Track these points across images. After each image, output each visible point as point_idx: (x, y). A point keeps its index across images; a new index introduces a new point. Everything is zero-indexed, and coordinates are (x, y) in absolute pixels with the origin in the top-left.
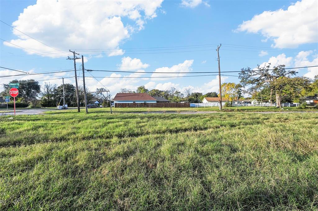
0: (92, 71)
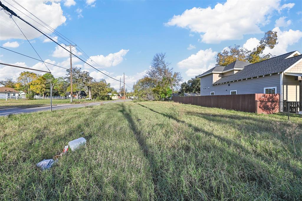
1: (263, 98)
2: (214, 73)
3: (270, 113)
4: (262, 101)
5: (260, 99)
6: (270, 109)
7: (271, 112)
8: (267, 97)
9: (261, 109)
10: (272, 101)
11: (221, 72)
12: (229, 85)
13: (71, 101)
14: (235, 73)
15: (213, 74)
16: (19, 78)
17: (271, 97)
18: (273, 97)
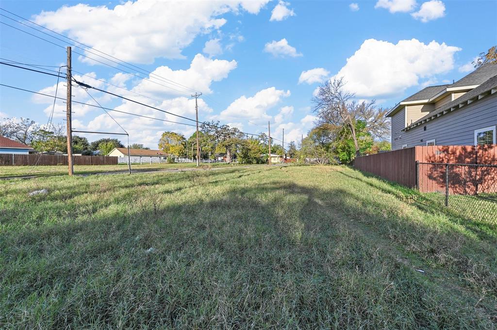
0: (91, 87)
1: (442, 155)
2: (408, 105)
3: (466, 192)
4: (435, 164)
5: (430, 158)
6: (465, 184)
7: (467, 189)
8: (454, 153)
9: (434, 182)
10: (471, 162)
11: (426, 101)
12: (425, 129)
13: (197, 164)
14: (453, 99)
15: (406, 107)
16: (161, 139)
17: (470, 153)
18: (477, 152)
